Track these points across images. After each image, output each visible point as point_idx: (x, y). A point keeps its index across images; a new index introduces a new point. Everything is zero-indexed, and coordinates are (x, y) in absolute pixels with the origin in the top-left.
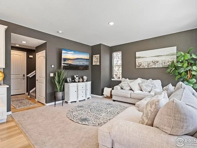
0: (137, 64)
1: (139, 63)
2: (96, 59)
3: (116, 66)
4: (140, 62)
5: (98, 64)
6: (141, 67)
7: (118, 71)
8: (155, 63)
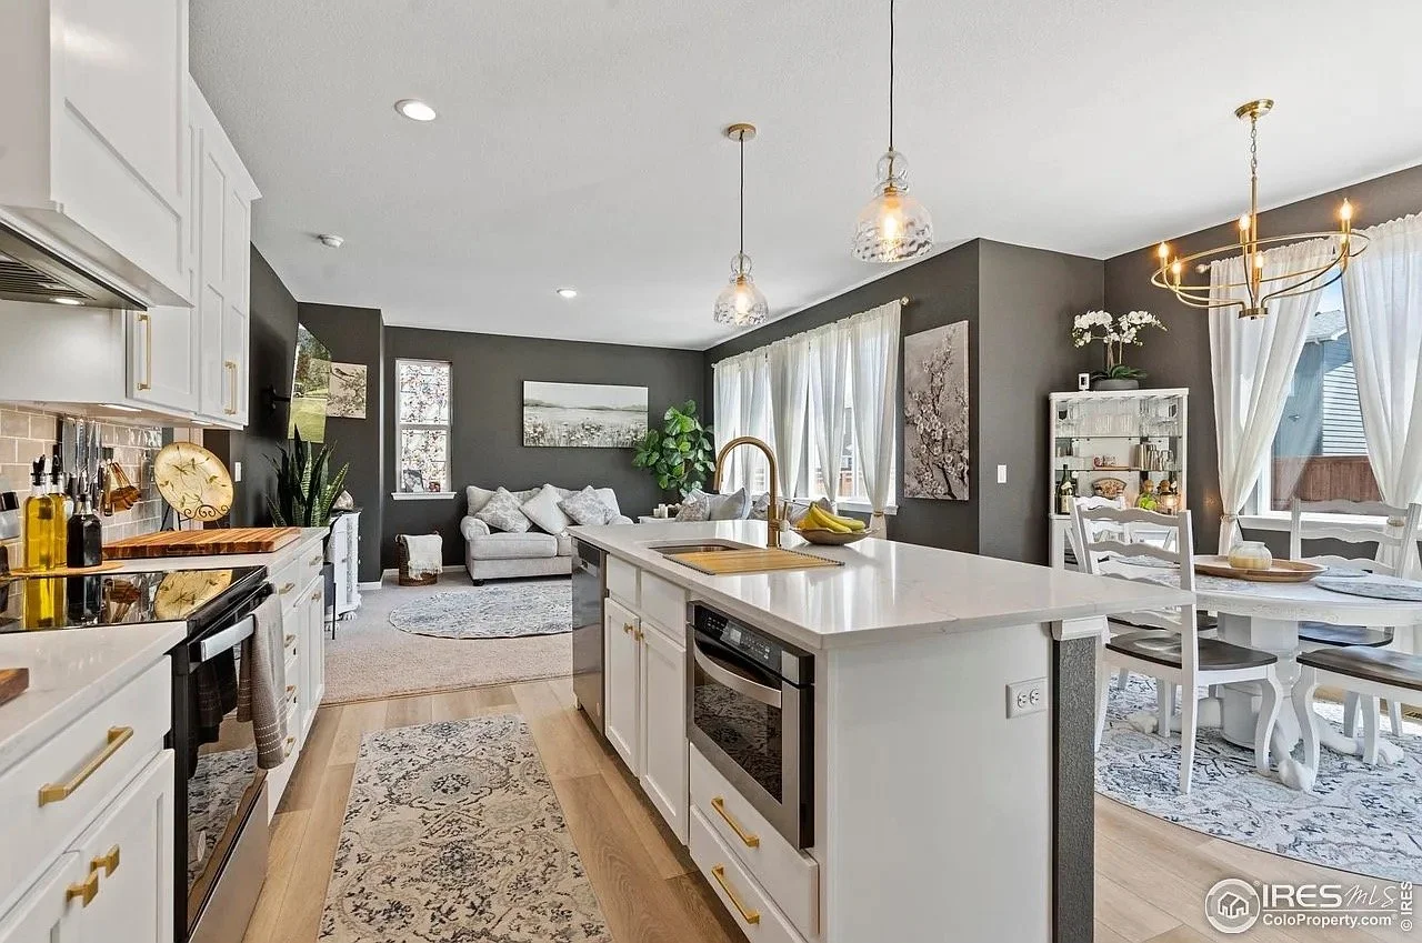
0: (528, 429)
1: (535, 427)
2: (347, 386)
3: (417, 427)
4: (539, 421)
5: (362, 414)
6: (543, 442)
7: (423, 456)
8: (593, 431)
